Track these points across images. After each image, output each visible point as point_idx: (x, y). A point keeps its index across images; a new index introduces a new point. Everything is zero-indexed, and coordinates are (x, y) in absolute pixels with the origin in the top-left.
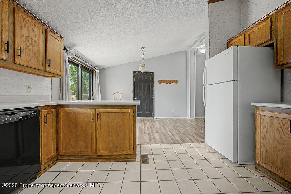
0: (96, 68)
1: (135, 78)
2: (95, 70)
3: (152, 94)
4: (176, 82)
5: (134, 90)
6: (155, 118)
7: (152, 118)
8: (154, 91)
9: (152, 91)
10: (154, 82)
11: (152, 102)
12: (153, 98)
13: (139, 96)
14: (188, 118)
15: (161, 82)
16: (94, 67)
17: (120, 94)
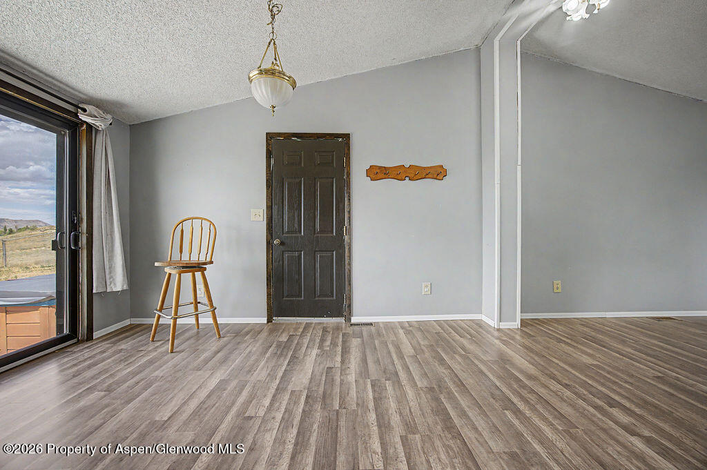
0: (85, 110)
1: (272, 161)
2: (83, 117)
3: (341, 223)
4: (438, 173)
5: (270, 208)
6: (354, 320)
7: (342, 320)
8: (349, 212)
9: (341, 211)
10: (349, 174)
11: (341, 258)
12: (346, 238)
13: (288, 232)
14: (492, 321)
15: (377, 173)
16: (77, 107)
17: (206, 224)
